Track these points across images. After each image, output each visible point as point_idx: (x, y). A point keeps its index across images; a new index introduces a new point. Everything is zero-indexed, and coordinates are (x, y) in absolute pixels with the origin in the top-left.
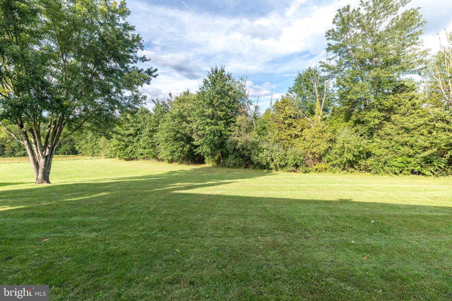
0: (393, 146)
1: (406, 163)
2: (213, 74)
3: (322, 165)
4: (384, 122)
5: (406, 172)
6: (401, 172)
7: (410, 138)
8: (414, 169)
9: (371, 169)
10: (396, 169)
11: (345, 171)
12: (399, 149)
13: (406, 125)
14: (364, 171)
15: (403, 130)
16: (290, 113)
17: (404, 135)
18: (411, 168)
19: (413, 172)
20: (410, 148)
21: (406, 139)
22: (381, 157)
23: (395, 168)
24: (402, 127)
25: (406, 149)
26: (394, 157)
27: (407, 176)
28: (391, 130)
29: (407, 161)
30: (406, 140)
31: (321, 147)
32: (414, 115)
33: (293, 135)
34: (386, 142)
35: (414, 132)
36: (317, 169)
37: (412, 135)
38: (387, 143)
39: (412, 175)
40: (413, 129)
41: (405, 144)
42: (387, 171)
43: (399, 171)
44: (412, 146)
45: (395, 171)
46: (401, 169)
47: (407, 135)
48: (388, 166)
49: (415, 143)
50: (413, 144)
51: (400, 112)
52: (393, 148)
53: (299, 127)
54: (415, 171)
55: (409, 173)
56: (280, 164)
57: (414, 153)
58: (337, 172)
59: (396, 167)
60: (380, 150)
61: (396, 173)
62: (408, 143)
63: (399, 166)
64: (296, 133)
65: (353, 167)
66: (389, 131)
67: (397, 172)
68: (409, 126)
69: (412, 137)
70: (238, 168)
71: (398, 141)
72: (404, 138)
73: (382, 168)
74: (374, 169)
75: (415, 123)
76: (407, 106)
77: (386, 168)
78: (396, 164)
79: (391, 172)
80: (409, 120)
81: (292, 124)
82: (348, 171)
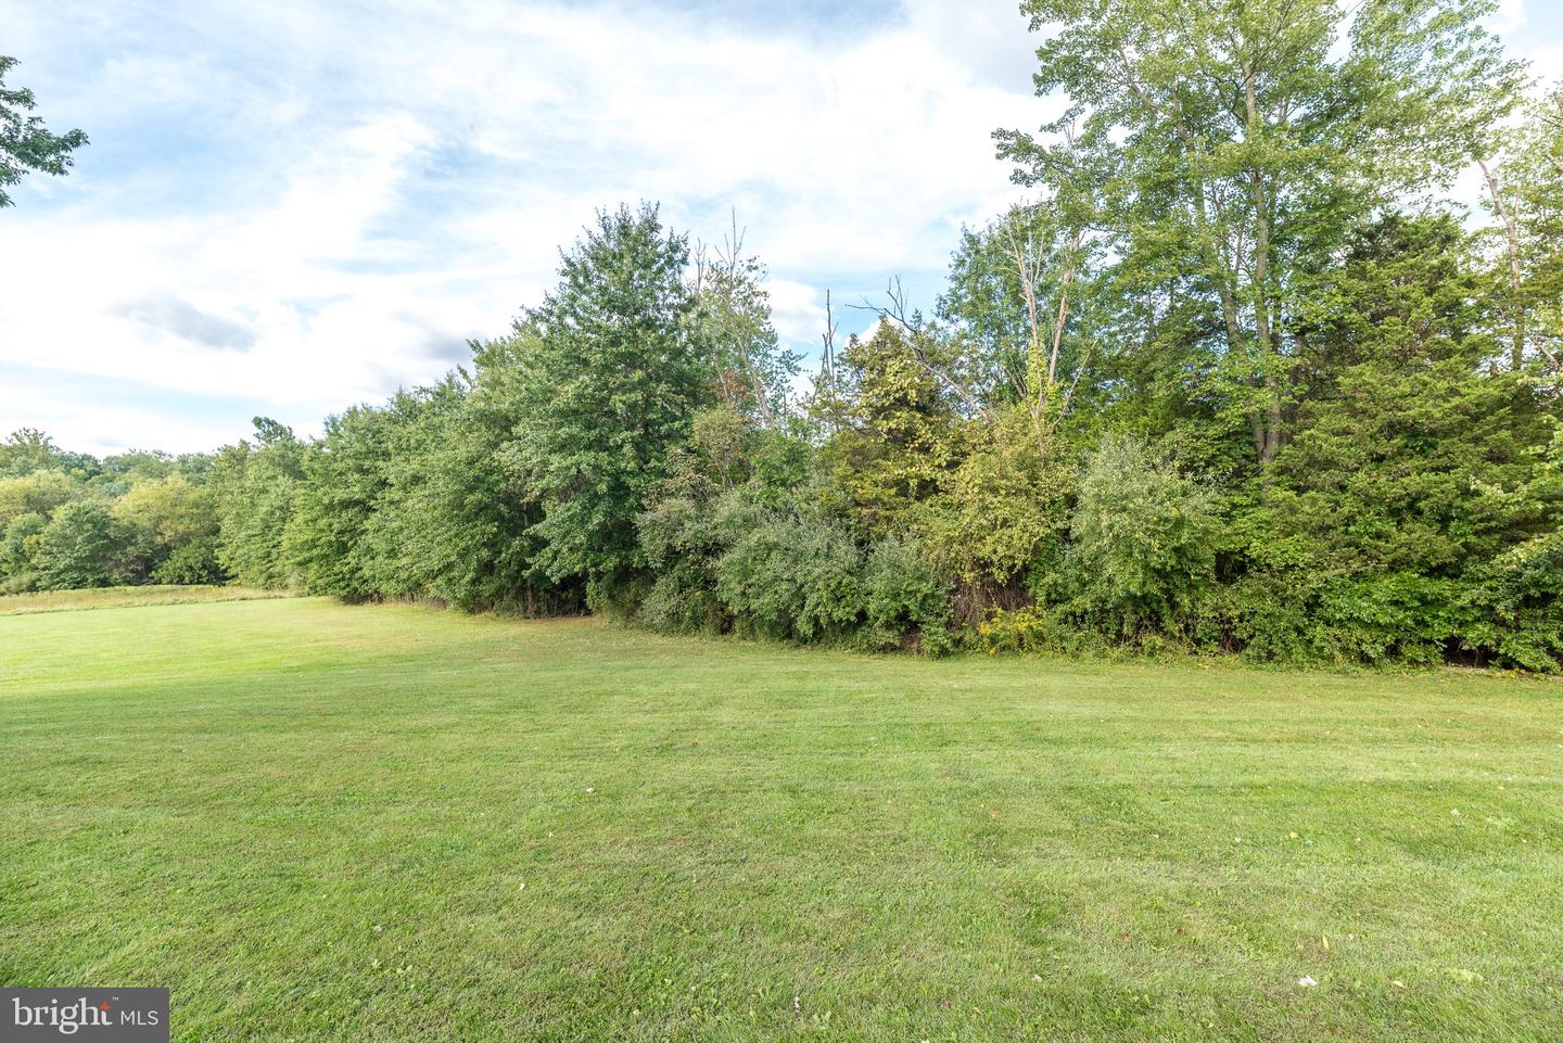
0: (1350, 520)
1: (1417, 604)
2: (608, 236)
3: (1021, 621)
4: (1309, 404)
5: (1419, 653)
6: (1393, 651)
7: (1432, 477)
8: (1461, 639)
9: (1245, 635)
10: (1366, 637)
11: (1124, 648)
12: (1378, 536)
13: (1411, 413)
14: (1214, 647)
15: (1398, 441)
16: (902, 389)
17: (1406, 465)
18: (1441, 631)
19: (1455, 652)
20: (1437, 527)
21: (1414, 482)
22: (1290, 577)
23: (1359, 633)
24: (1391, 425)
25: (1419, 536)
26: (1356, 576)
27: (1422, 674)
28: (1335, 439)
29: (1423, 600)
30: (1413, 489)
31: (1016, 531)
32: (1452, 360)
33: (913, 483)
34: (1314, 501)
35: (1457, 445)
36: (993, 640)
37: (1444, 461)
38: (1321, 503)
39: (1452, 669)
40: (1448, 433)
41: (1407, 509)
42: (1321, 649)
43: (1381, 649)
44: (1444, 520)
45: (1364, 647)
46: (1390, 639)
47: (1419, 461)
48: (1328, 623)
49: (1458, 502)
50: (1450, 505)
51: (1381, 347)
52: (1352, 529)
53: (942, 451)
54: (1466, 648)
55: (1436, 652)
56: (830, 616)
57: (1456, 554)
58: (1088, 654)
59: (1366, 626)
60: (1289, 540)
61: (1366, 660)
62: (1422, 504)
63: (1383, 620)
64: (927, 471)
65: (1158, 627)
66: (1329, 446)
67: (1372, 654)
68: (1428, 415)
69: (1446, 469)
70: (687, 632)
71: (1373, 492)
72: (1406, 480)
73: (1300, 631)
74: (1259, 640)
75: (1456, 401)
76: (1414, 315)
77: (1319, 632)
78: (1366, 609)
79: (1344, 650)
80: (1425, 384)
81: (910, 433)
82: (1138, 644)
